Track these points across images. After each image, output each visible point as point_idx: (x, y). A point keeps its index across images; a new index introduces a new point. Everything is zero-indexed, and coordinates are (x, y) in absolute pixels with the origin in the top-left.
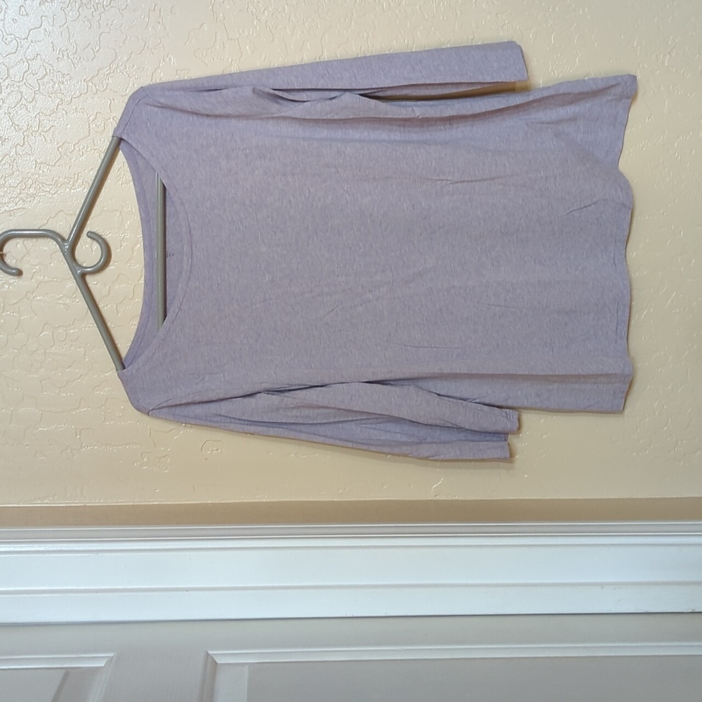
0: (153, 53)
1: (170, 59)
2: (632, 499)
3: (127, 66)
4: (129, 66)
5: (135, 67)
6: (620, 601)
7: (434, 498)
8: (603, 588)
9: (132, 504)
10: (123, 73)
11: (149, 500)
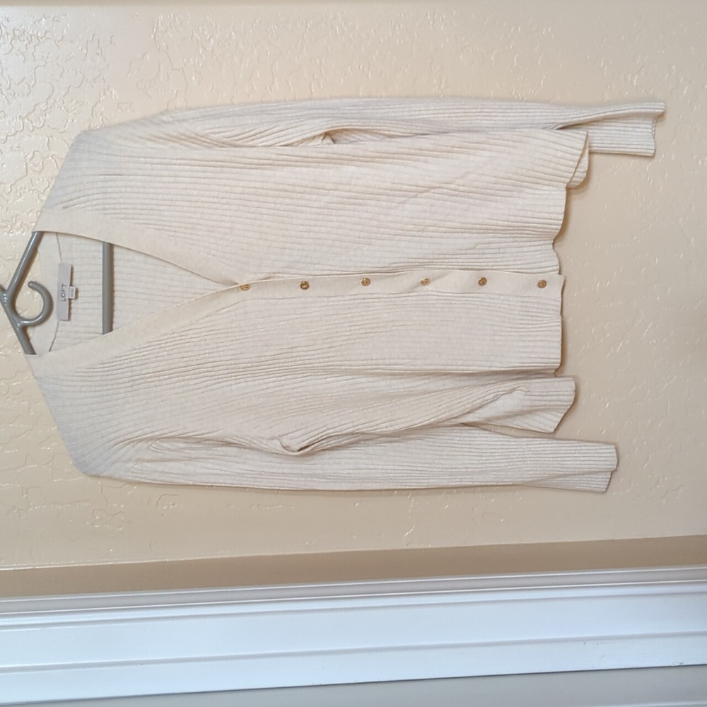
0: (93, 87)
1: (111, 93)
2: (614, 540)
3: (66, 101)
4: (68, 101)
5: (74, 101)
6: (603, 656)
7: (406, 548)
8: (585, 643)
9: (85, 565)
10: (61, 108)
11: (102, 560)
